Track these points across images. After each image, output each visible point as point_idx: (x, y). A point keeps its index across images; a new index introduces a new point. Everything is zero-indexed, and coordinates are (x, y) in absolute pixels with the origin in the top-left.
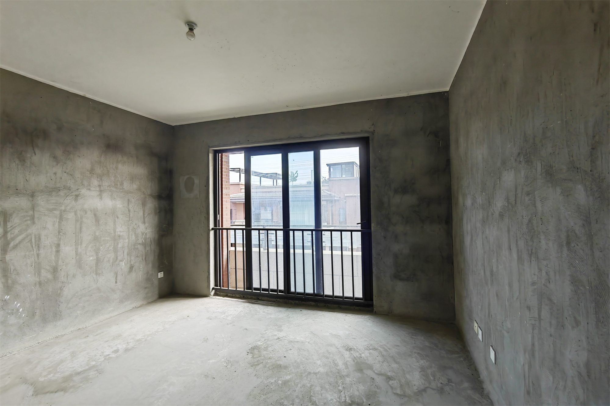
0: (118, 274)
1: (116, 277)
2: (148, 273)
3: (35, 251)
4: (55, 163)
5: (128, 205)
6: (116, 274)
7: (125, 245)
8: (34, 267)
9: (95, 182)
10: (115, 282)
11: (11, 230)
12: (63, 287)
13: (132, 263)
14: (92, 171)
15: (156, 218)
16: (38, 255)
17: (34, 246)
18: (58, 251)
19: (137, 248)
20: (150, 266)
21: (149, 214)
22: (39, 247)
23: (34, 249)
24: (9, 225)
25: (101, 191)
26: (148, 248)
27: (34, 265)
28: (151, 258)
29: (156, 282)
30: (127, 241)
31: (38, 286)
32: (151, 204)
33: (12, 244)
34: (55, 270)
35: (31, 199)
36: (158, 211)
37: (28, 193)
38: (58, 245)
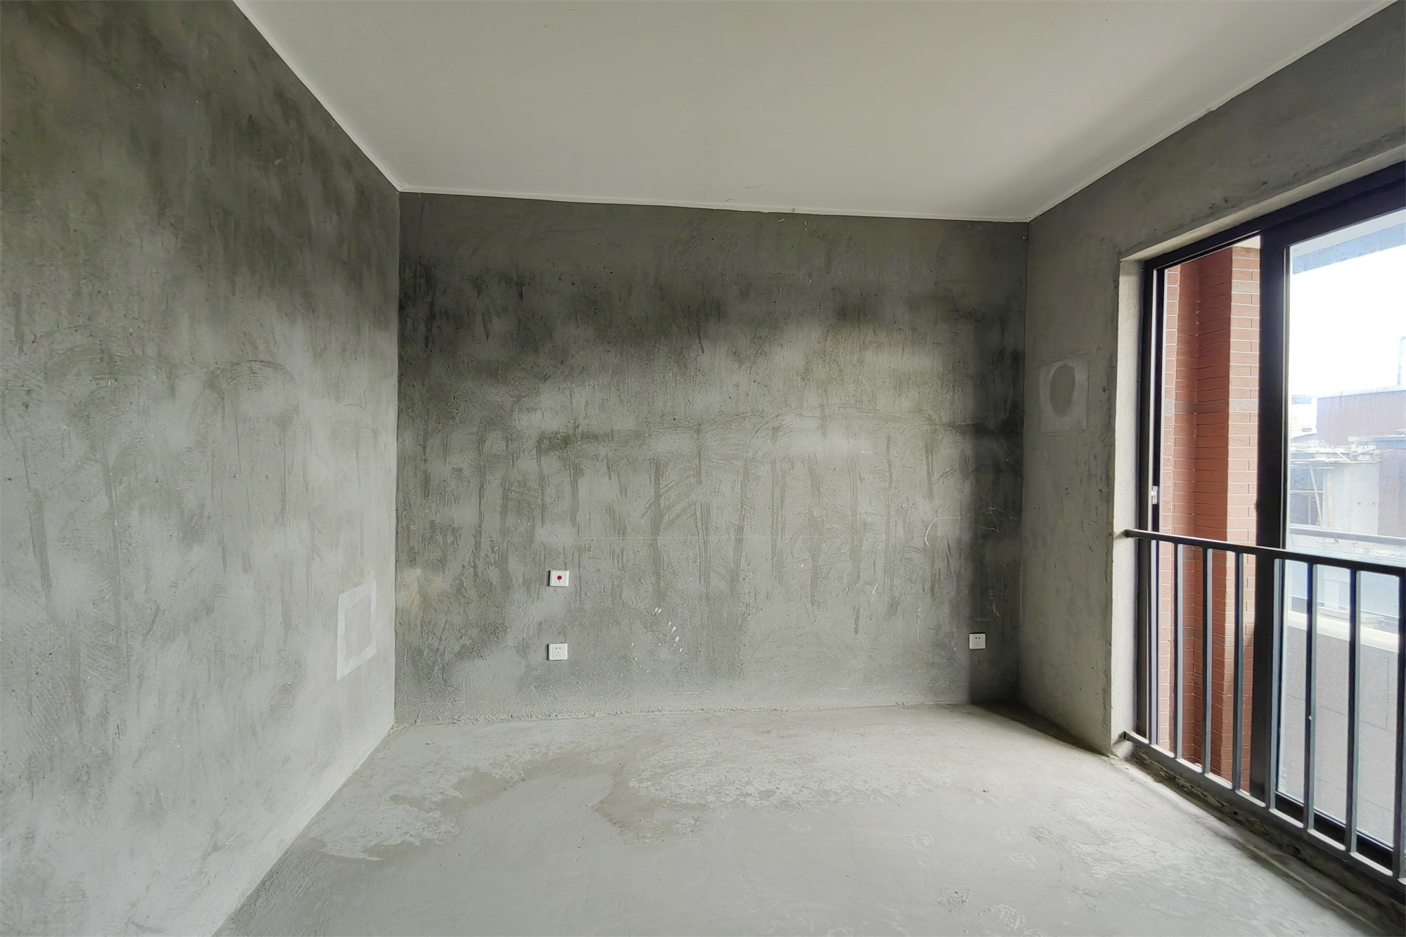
0: (861, 612)
1: (857, 619)
2: (938, 628)
3: (701, 536)
4: (736, 365)
5: (888, 451)
6: (857, 613)
7: (879, 548)
8: (698, 565)
9: (812, 398)
10: (853, 629)
11: (666, 491)
12: (746, 615)
13: (897, 593)
14: (806, 373)
15: (967, 487)
16: (706, 542)
17: (699, 525)
18: (739, 541)
19: (911, 559)
20: (946, 609)
21: (945, 475)
22: (707, 528)
23: (700, 531)
24: (663, 483)
25: (823, 417)
26: (940, 565)
27: (698, 561)
28: (949, 591)
29: (963, 659)
30: (883, 537)
31: (704, 601)
32: (951, 449)
33: (666, 519)
34: (734, 577)
35: (695, 436)
36: (971, 467)
37: (691, 425)
38: (740, 529)
